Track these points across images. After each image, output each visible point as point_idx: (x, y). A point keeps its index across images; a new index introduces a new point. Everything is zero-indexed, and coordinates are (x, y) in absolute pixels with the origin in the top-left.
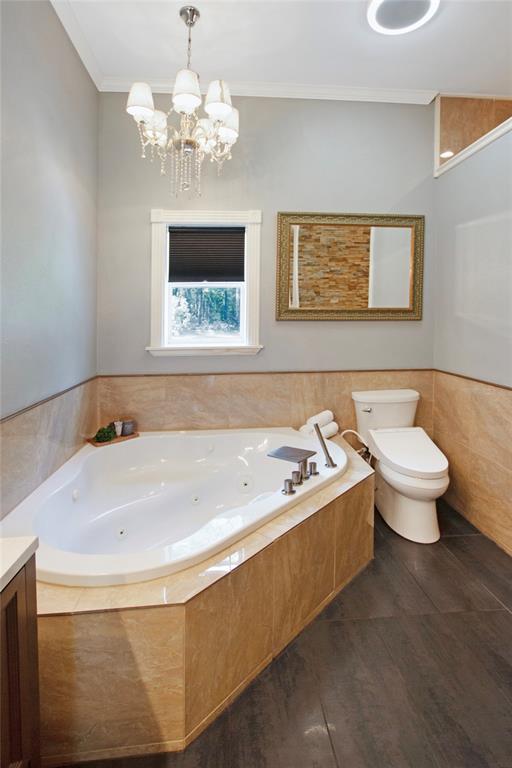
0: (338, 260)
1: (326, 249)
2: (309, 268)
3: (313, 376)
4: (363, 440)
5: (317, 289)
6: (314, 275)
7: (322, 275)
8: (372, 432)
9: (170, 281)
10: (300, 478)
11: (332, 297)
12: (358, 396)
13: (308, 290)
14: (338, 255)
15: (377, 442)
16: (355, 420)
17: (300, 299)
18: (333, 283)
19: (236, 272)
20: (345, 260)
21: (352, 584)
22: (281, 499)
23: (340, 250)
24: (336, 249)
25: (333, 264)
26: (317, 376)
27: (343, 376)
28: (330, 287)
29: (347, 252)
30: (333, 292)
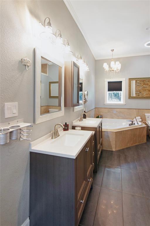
0: (146, 84)
1: (142, 82)
2: (138, 87)
3: (136, 110)
4: (147, 123)
5: (140, 92)
6: (140, 88)
7: (141, 88)
8: (148, 121)
9: (108, 91)
10: (132, 124)
11: (144, 93)
12: (146, 114)
13: (138, 92)
14: (146, 83)
15: (149, 123)
16: (146, 119)
17: (136, 94)
18: (144, 90)
19: (120, 89)
20: (148, 84)
21: (141, 144)
22: (128, 126)
23: (146, 82)
24: (145, 82)
25: (144, 85)
26: (137, 110)
27: (143, 110)
28: (144, 91)
29: (148, 82)
30: (144, 92)
